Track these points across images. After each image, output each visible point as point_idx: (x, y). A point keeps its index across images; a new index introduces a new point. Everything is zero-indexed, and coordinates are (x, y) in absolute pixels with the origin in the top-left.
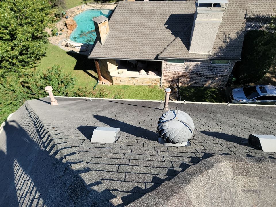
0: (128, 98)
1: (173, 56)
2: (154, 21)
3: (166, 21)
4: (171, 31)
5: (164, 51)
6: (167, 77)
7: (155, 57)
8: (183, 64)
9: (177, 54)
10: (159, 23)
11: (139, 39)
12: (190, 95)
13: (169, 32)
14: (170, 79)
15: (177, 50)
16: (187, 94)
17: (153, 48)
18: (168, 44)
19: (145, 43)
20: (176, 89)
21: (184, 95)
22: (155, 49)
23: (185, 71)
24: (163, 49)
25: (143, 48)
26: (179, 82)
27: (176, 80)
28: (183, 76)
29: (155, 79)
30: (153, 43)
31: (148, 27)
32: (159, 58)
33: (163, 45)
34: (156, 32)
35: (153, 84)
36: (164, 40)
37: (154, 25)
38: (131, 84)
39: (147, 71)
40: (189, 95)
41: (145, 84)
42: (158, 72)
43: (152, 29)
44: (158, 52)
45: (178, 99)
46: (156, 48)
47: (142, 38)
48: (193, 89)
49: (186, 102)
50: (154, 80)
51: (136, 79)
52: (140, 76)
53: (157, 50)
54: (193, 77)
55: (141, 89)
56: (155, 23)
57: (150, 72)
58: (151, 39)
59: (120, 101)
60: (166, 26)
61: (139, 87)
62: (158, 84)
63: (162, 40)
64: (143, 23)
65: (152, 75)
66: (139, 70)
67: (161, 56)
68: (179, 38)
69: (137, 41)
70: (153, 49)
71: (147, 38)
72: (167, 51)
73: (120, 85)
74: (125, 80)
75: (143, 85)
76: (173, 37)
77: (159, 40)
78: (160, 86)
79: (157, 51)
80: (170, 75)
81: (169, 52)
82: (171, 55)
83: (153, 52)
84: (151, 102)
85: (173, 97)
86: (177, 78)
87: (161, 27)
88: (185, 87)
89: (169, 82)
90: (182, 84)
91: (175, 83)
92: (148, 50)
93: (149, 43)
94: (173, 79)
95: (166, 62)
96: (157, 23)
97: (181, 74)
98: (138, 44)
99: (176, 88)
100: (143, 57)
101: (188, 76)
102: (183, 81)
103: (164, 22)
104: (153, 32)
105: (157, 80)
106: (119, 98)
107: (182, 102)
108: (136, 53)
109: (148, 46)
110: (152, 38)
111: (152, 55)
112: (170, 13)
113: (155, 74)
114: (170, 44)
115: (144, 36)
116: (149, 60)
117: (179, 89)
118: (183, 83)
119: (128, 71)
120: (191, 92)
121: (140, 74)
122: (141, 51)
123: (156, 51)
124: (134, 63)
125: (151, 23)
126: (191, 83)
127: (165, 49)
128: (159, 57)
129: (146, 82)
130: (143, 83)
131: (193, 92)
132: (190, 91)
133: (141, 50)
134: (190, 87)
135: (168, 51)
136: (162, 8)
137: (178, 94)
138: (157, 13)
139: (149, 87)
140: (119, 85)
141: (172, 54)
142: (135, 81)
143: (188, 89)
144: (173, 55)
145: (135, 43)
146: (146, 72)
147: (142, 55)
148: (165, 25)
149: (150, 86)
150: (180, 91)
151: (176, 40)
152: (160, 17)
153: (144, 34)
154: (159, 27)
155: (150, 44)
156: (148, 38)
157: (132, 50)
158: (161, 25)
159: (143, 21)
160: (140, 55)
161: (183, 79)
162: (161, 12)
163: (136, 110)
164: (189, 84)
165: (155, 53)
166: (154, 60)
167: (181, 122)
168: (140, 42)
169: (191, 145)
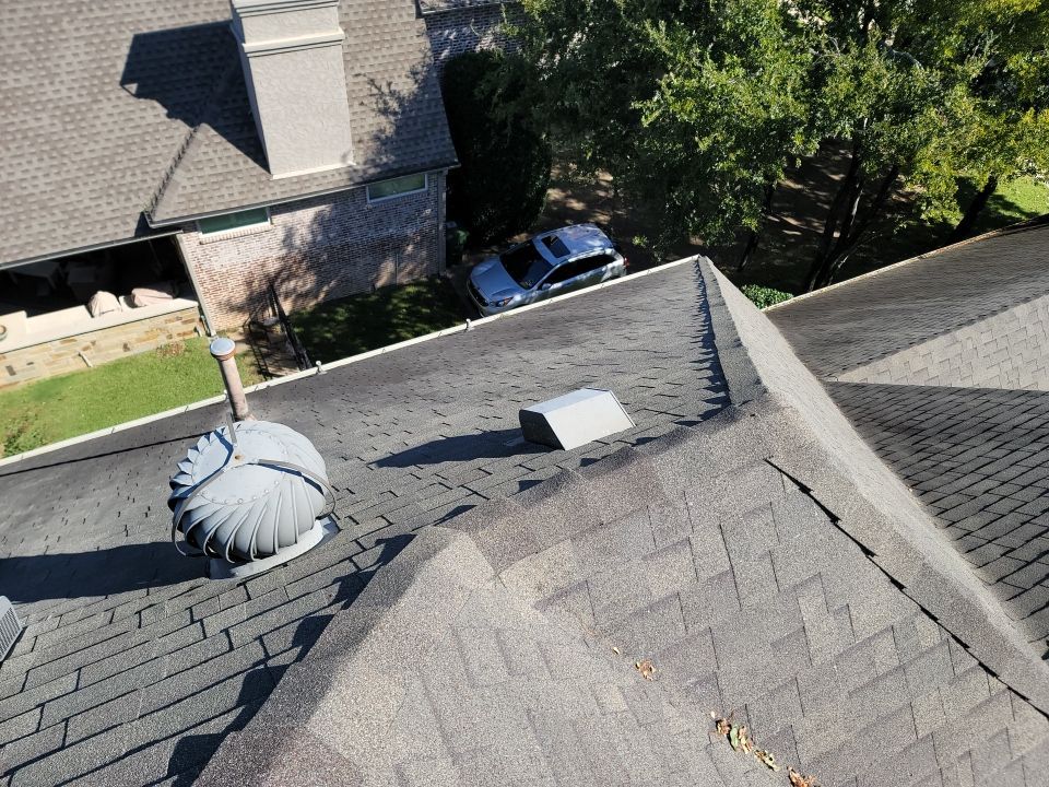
0: (81, 430)
1: (214, 205)
2: (65, 77)
3: (121, 66)
4: (165, 106)
5: (167, 193)
6: (224, 294)
7: (134, 226)
8: (265, 225)
9: (224, 191)
10: (96, 82)
11: (26, 167)
12: (338, 332)
13: (154, 111)
14: (240, 296)
15: (221, 178)
16: (329, 335)
17: (112, 192)
18: (170, 163)
19: (64, 176)
20: (278, 328)
21: (316, 340)
22: (120, 193)
23: (284, 252)
24: (158, 184)
25: (60, 200)
26: (281, 299)
27: (264, 294)
28: (286, 273)
29: (176, 315)
30: (103, 170)
31: (51, 105)
32: (152, 226)
33: (149, 169)
34: (98, 122)
35: (177, 339)
36: (148, 146)
37: (74, 94)
38: (71, 365)
39: (122, 289)
40: (335, 335)
41: (137, 349)
42: (176, 280)
43: (72, 110)
44: (142, 203)
45: (298, 363)
46: (124, 189)
47: (41, 160)
48: (340, 310)
49: (326, 368)
50: (170, 321)
51: (86, 340)
52: (98, 322)
53: (132, 196)
54: (324, 263)
55: (126, 376)
56: (76, 85)
57: (141, 294)
58: (87, 155)
59: (30, 460)
60: (133, 87)
61: (116, 367)
62: (195, 330)
63: (134, 148)
64: (19, 93)
65: (153, 302)
66: (85, 299)
67: (161, 216)
68: (205, 126)
69: (19, 175)
70: (109, 195)
71: (64, 156)
72: (180, 189)
73: (18, 388)
74: (30, 358)
75: (128, 354)
76: (181, 129)
77: (121, 150)
78: (209, 335)
79: (135, 200)
80: (232, 283)
81: (190, 190)
82: (201, 204)
83: (116, 206)
84: (186, 413)
85: (277, 361)
86: (265, 287)
87: (112, 96)
88: (309, 309)
89: (240, 309)
90: (295, 301)
91: (264, 309)
92: (87, 203)
93: (81, 174)
94: (252, 293)
95: (193, 234)
96: (87, 84)
97: (273, 267)
98: (31, 190)
99: (277, 323)
100: (78, 239)
101: (304, 265)
102: (295, 289)
103: (113, 71)
104: (83, 124)
105: (186, 316)
106: (32, 448)
107: (313, 371)
108: (36, 228)
109: (81, 186)
110: (87, 149)
111: (116, 222)
112: (128, 32)
113: (165, 295)
114: (180, 158)
115: (47, 148)
116: (112, 242)
117: (287, 324)
118: (293, 297)
119: (29, 315)
120: (339, 323)
121: (96, 312)
122: (60, 216)
123: (128, 199)
124: (47, 274)
125: (57, 86)
126: (325, 288)
127: (164, 186)
128: (152, 222)
129: (139, 340)
130: (126, 347)
131: (347, 320)
132: (334, 320)
133: (56, 211)
134: (328, 306)
135: (184, 187)
136: (81, 17)
137: (293, 343)
138: (66, 40)
139: (159, 355)
140: (9, 389)
141: (205, 196)
142: (85, 349)
143: (324, 315)
144: (211, 202)
145: (12, 187)
146: (121, 298)
147: (68, 233)
148: (123, 82)
149: (164, 350)
150: (296, 330)
151: (199, 136)
152: (87, 53)
153: (41, 140)
154: (100, 97)
155: (89, 175)
156: (66, 152)
157: (11, 219)
158: (107, 88)
159: (12, 84)
160: (60, 232)
161: (292, 284)
162: (84, 32)
163: (109, 473)
164: (322, 295)
165: (126, 208)
166: (136, 236)
167: (259, 464)
168: (35, 178)
169: (340, 530)
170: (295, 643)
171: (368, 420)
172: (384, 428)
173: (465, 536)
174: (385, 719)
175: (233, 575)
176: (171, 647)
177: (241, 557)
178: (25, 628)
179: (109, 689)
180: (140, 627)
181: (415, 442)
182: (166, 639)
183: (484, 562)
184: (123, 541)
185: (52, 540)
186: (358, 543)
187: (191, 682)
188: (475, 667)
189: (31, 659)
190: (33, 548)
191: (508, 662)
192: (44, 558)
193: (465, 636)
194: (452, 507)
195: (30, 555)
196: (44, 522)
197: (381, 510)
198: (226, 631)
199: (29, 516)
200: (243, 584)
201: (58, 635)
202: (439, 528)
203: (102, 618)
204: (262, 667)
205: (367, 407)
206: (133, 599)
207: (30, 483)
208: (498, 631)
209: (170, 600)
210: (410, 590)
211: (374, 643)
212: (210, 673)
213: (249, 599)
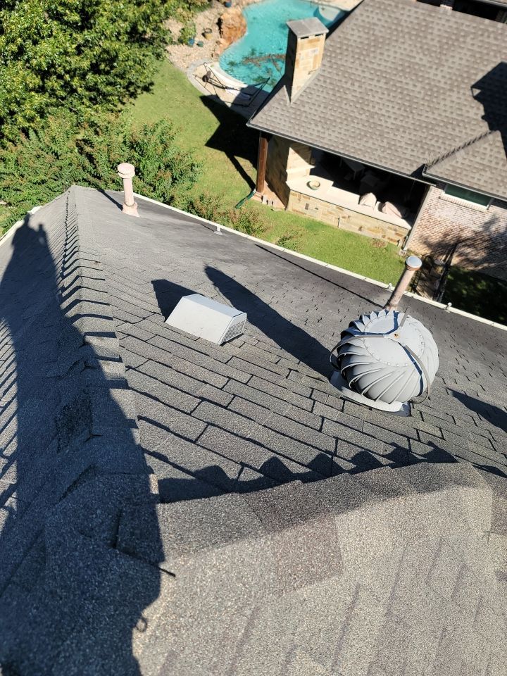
0: (312, 255)
1: (464, 181)
2: (446, 69)
3: (479, 77)
4: (485, 110)
5: (446, 160)
6: (428, 232)
7: (414, 169)
8: (483, 208)
9: (477, 176)
10: (459, 79)
11: (390, 109)
12: (472, 294)
13: (478, 110)
14: (435, 238)
15: (481, 167)
16: (464, 292)
17: (419, 145)
18: (461, 144)
19: (404, 124)
20: (440, 269)
21: (455, 290)
22: (422, 147)
23: (481, 229)
24: (445, 153)
25: (391, 136)
26: (455, 254)
27: (448, 246)
28: (470, 242)
29: (395, 228)
30: (424, 130)
31: (427, 81)
32: (423, 174)
33: (447, 142)
34: (442, 103)
35: (386, 240)
36: (457, 129)
37: (443, 81)
38: (331, 221)
39: (382, 199)
40: (468, 294)
41: (365, 233)
42: (410, 211)
43: (435, 89)
44: (428, 158)
45: (435, 295)
46: (426, 147)
47: (399, 109)
48: (484, 283)
49: (451, 309)
50: (391, 229)
51: (346, 213)
52: (360, 208)
53: (427, 152)
54: (497, 250)
55: (349, 243)
56: (448, 76)
57: (389, 206)
58: (423, 118)
59: (286, 254)
60: (477, 92)
61: (349, 235)
62: (398, 241)
63: (449, 126)
64: (417, 67)
65: (391, 213)
66: (362, 193)
67: (432, 172)
68: (498, 133)
69: (383, 112)
70: (416, 146)
71: (412, 112)
72: (455, 161)
73: (303, 216)
74: (318, 206)
75: (359, 232)
76: (485, 127)
77: (442, 124)
78: (402, 248)
79: (426, 156)
80: (437, 229)
81: (459, 165)
82: (458, 176)
83: (415, 154)
84: (363, 281)
85: (425, 286)
86: (452, 242)
87: (462, 91)
88: (466, 270)
89: (429, 245)
90: (462, 261)
91: (442, 254)
92: (403, 144)
93: (412, 127)
94: (442, 241)
95: (440, 190)
96: (454, 78)
97: (467, 234)
98: (383, 123)
99: (442, 265)
100: (384, 160)
101: (484, 245)
102: (467, 254)
103: (473, 77)
104: (435, 100)
105: (400, 231)
106: (289, 248)
107: (442, 306)
108: (370, 145)
109: (407, 134)
110: (426, 115)
111: (407, 162)
112: (499, 58)
113: (399, 214)
114: (469, 144)
115: (407, 104)
116: (397, 172)
117: (447, 270)
118: (463, 258)
119: (334, 185)
120: (476, 288)
121: (362, 202)
122: (385, 144)
123: (423, 153)
124: (355, 170)
125: (438, 72)
126: (485, 265)
127: (448, 155)
128: (425, 172)
129: (369, 229)
130: (360, 229)
131: (483, 291)
132: (474, 285)
133: (385, 140)
134: (478, 276)
135: (457, 162)
136: (480, 38)
137: (441, 282)
138: (463, 48)
139: (372, 242)
140: (300, 215)
141: (465, 173)
142: (343, 217)
143: (472, 279)
144: (465, 178)
145: (376, 116)
146: (378, 203)
147: (382, 155)
148: (474, 87)
149: (376, 241)
150: (449, 277)
151: (490, 137)
152: (468, 61)
153: (408, 98)
154: (455, 89)
155: (415, 130)
156: (414, 111)
157: (363, 133)
158: (463, 86)
159: (417, 60)
160: (379, 152)
161: (469, 250)
162: (475, 48)
163: (314, 286)
164: (480, 268)
165: (419, 157)
166: (411, 175)
167: (404, 348)
168: (389, 117)
169: (410, 415)
170: (353, 460)
171: (460, 360)
172: (468, 373)
173: (490, 492)
174: (372, 554)
175: (341, 390)
176: (295, 402)
177: (356, 388)
178: (243, 334)
179: (259, 397)
180: (287, 377)
181: (485, 398)
182: (294, 395)
183: (489, 518)
184: (302, 326)
185: (274, 300)
186: (418, 433)
187: (293, 429)
188: (436, 572)
189: (237, 351)
190: (266, 298)
191: (456, 590)
192: (266, 306)
193: (445, 550)
194: (490, 464)
195: (263, 300)
196: (276, 289)
197: (442, 425)
198: (323, 418)
199: (272, 281)
200: (345, 399)
201: (253, 349)
202: (476, 471)
203: (274, 358)
204: (330, 457)
205: (463, 351)
206: (290, 360)
207: (280, 265)
208: (464, 567)
209: (306, 376)
210: (435, 494)
211: (396, 505)
212: (305, 434)
213: (342, 411)
